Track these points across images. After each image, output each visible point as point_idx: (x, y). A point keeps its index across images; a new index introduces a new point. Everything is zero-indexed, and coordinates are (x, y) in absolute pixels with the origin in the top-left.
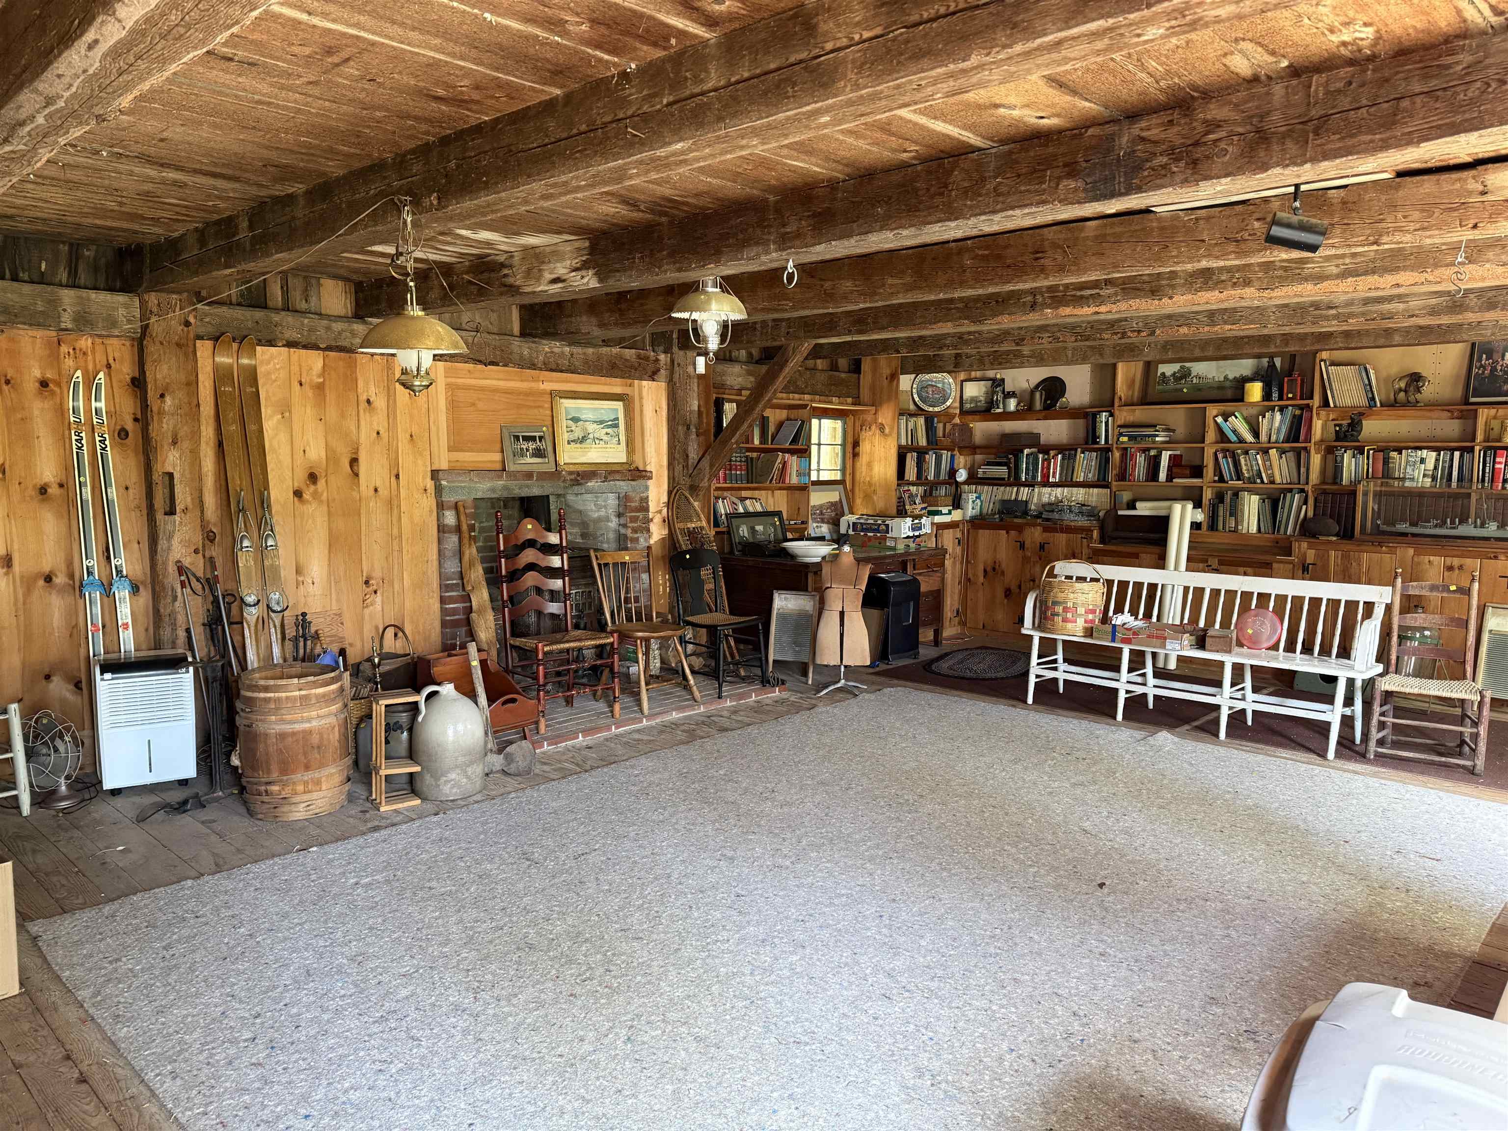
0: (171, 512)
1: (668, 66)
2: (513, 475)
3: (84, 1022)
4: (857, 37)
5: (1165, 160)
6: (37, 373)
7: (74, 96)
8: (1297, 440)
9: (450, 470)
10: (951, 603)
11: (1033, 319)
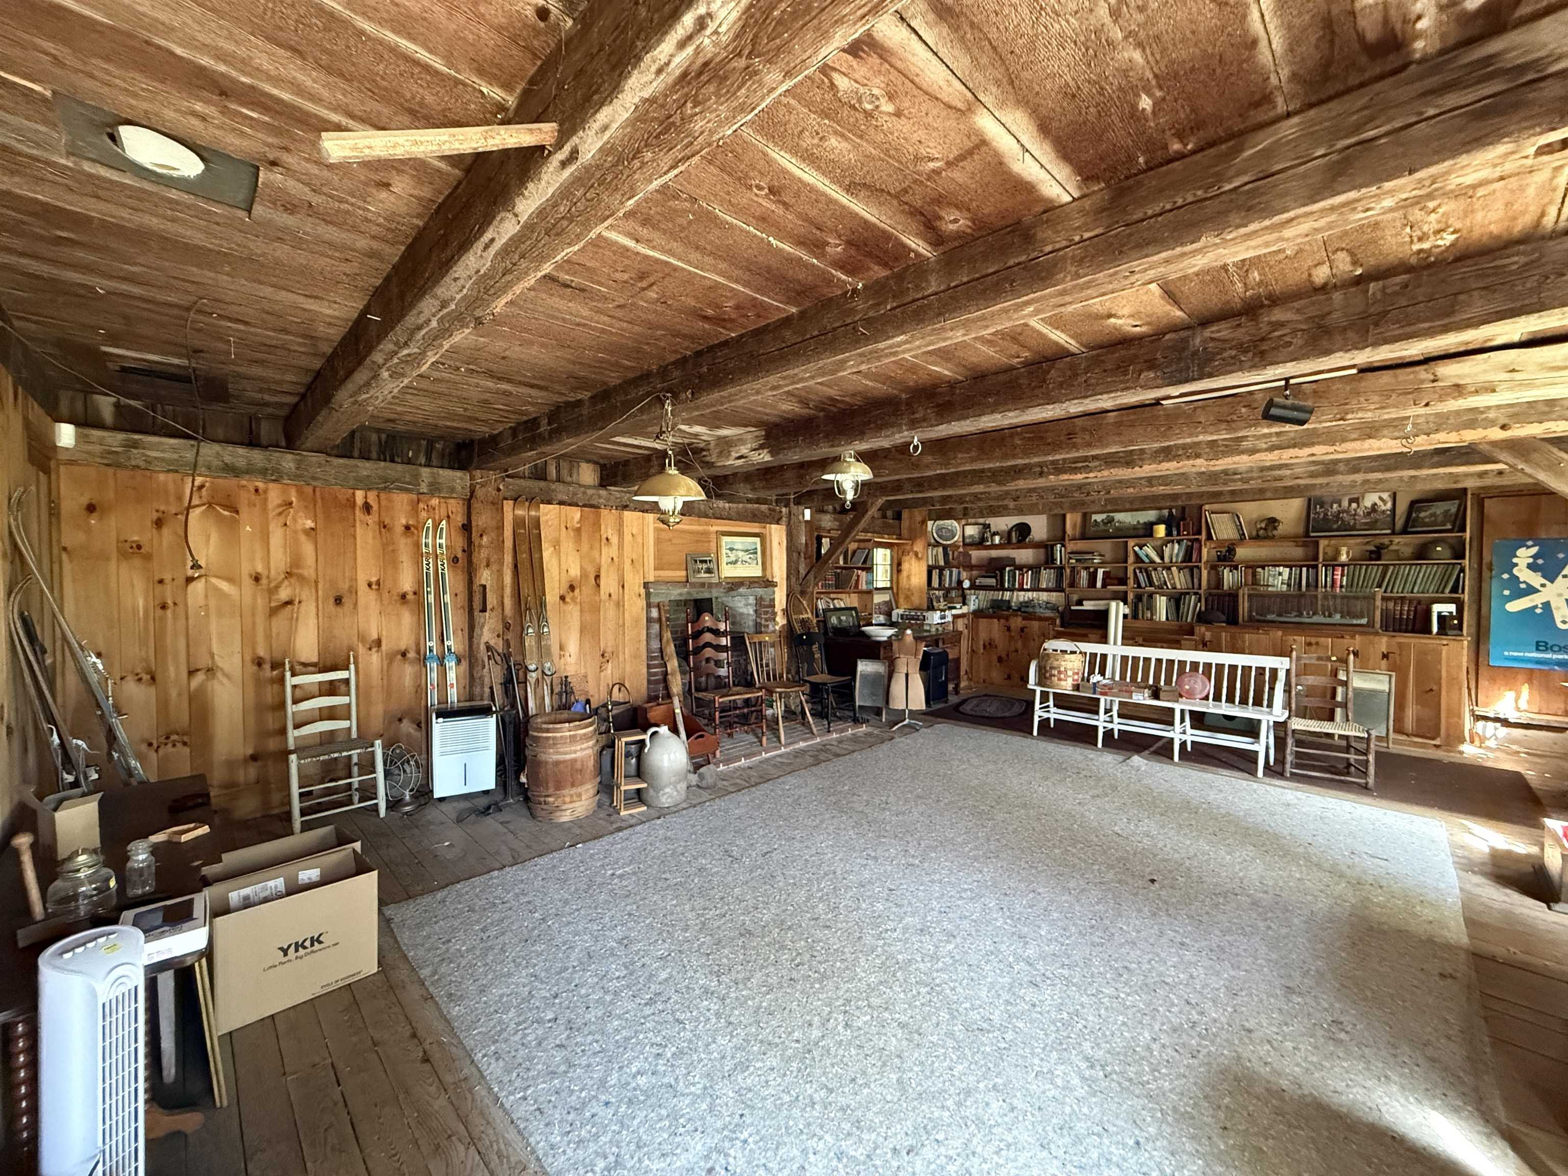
0: (484, 610)
1: (892, 282)
2: (693, 585)
3: (426, 999)
4: (1077, 238)
5: (1233, 353)
6: (404, 522)
7: (464, 298)
8: (1190, 561)
9: (656, 582)
10: (964, 666)
11: (1041, 482)
